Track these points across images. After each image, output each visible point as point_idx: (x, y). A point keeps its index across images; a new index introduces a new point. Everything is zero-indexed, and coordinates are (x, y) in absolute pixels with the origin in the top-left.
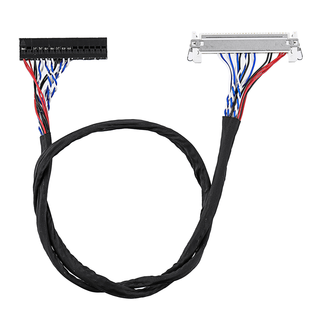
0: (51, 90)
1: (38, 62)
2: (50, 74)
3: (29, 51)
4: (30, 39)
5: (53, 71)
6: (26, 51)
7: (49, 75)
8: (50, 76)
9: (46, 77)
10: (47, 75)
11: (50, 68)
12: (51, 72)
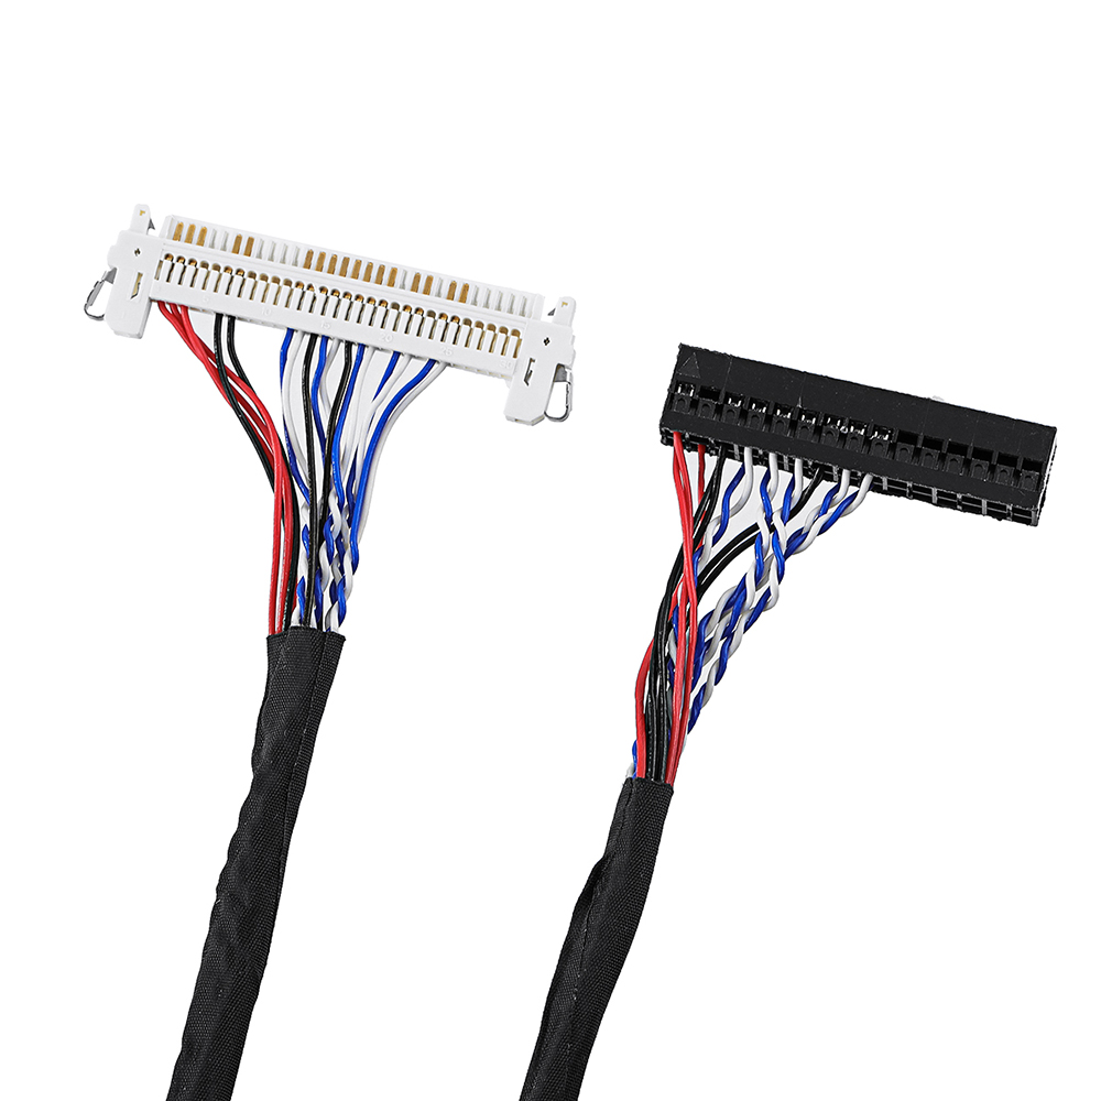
0: (753, 597)
1: (731, 467)
2: (772, 529)
3: (706, 405)
4: (724, 356)
5: (785, 518)
6: (694, 403)
7: (764, 529)
8: (767, 536)
9: (749, 537)
10: (755, 527)
11: (777, 503)
12: (777, 521)
